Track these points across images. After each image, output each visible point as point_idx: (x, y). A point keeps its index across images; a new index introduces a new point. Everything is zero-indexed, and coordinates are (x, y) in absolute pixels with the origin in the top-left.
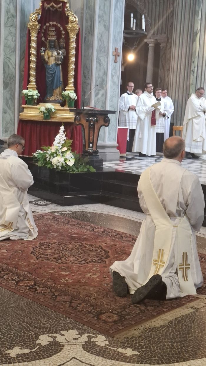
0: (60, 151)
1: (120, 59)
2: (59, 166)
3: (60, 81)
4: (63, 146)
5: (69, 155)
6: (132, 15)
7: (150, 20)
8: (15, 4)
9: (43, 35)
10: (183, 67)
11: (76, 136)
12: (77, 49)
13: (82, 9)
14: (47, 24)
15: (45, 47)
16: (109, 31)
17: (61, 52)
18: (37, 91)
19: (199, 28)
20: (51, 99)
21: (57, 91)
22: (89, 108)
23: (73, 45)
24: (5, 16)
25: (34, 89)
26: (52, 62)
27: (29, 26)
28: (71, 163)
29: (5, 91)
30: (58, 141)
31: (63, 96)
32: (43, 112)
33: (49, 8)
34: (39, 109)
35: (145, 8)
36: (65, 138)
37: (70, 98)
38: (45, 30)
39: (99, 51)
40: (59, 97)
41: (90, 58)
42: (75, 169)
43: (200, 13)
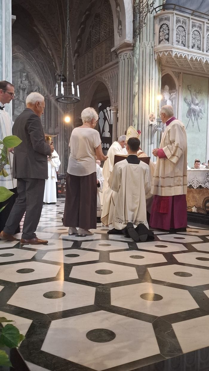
7: (112, 92)
19: (137, 90)
35: (109, 82)
43: (137, 78)
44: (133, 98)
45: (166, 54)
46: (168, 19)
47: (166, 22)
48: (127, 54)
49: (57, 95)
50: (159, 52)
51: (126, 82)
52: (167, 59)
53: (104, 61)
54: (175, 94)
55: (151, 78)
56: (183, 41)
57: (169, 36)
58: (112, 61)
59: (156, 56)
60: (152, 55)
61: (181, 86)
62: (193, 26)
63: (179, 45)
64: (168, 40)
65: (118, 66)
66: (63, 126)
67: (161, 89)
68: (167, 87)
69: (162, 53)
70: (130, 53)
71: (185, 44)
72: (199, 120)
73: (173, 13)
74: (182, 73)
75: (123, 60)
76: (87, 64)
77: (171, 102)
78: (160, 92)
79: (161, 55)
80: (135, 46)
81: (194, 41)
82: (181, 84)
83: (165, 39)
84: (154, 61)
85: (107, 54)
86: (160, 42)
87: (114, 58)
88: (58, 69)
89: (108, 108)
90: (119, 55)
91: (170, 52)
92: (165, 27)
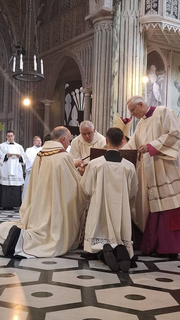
7: (84, 70)
19: (116, 70)
35: (81, 58)
43: (117, 54)
44: (111, 79)
45: (154, 27)
48: (105, 24)
49: (14, 71)
50: (146, 23)
51: (103, 59)
52: (155, 33)
53: (75, 31)
54: (163, 77)
55: (135, 55)
56: (175, 11)
57: (158, 5)
58: (85, 32)
59: (141, 28)
60: (136, 27)
61: (171, 67)
63: (170, 17)
64: (156, 9)
65: (93, 38)
66: (19, 111)
67: (147, 69)
68: (153, 67)
69: (149, 25)
70: (109, 23)
71: (177, 15)
74: (172, 51)
75: (100, 31)
76: (52, 34)
77: (158, 86)
78: (145, 72)
79: (147, 27)
80: (116, 15)
82: (171, 65)
83: (153, 8)
84: (139, 34)
85: (79, 23)
86: (146, 12)
87: (88, 29)
88: (15, 39)
89: (77, 91)
90: (95, 26)
91: (159, 24)
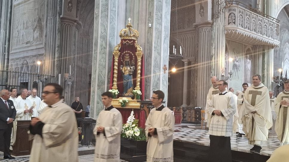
0: (131, 127)
1: (167, 71)
2: (130, 136)
3: (131, 84)
4: (133, 123)
5: (136, 129)
6: (174, 46)
7: (184, 49)
8: (106, 41)
9: (121, 58)
10: (205, 75)
11: (141, 117)
12: (142, 66)
13: (145, 44)
14: (124, 52)
15: (123, 65)
16: (160, 56)
17: (132, 68)
18: (117, 90)
19: (214, 53)
20: (126, 95)
21: (129, 90)
22: (149, 100)
23: (140, 63)
24: (100, 48)
25: (116, 89)
26: (127, 73)
27: (113, 53)
28: (138, 134)
29: (99, 90)
30: (130, 120)
31: (133, 93)
32: (121, 103)
33: (125, 43)
34: (119, 101)
35: (181, 42)
36: (134, 119)
37: (137, 94)
38: (123, 55)
39: (155, 67)
40: (131, 93)
41: (150, 71)
42: (140, 138)
43: (214, 45)
44: (211, 57)
45: (233, 32)
46: (235, 10)
47: (233, 12)
48: (207, 28)
50: (229, 30)
51: (206, 47)
54: (227, 55)
56: (242, 24)
57: (235, 21)
59: (226, 32)
60: (224, 31)
62: (247, 15)
63: (240, 27)
64: (234, 23)
69: (231, 31)
70: (209, 28)
71: (242, 26)
72: (238, 72)
73: (238, 7)
74: (230, 41)
75: (204, 32)
79: (229, 32)
80: (213, 25)
81: (246, 24)
82: (230, 48)
83: (232, 22)
86: (229, 24)
91: (236, 31)
92: (232, 15)
